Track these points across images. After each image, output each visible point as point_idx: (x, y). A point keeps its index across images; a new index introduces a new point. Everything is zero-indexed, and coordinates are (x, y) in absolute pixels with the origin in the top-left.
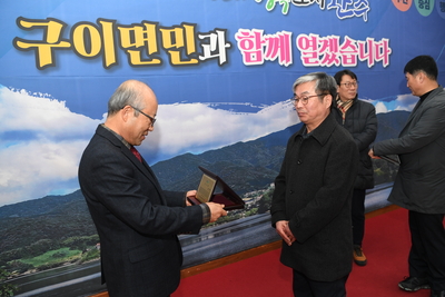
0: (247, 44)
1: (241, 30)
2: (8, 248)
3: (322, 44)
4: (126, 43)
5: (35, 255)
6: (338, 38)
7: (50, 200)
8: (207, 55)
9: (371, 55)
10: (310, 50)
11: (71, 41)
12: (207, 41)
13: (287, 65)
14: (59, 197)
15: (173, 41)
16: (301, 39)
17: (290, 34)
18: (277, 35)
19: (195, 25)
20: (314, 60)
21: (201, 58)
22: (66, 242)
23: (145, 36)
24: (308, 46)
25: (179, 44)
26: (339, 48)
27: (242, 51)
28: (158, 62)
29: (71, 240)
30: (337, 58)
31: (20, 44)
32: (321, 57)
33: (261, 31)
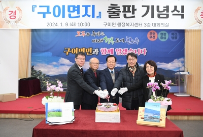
1: (101, 48)
3: (122, 50)
6: (128, 49)
9: (139, 52)
12: (94, 51)
17: (114, 48)
18: (110, 49)
19: (92, 48)
20: (120, 54)
21: (93, 54)
23: (83, 50)
24: (118, 51)
25: (89, 51)
27: (101, 52)
31: (64, 52)
33: (106, 48)
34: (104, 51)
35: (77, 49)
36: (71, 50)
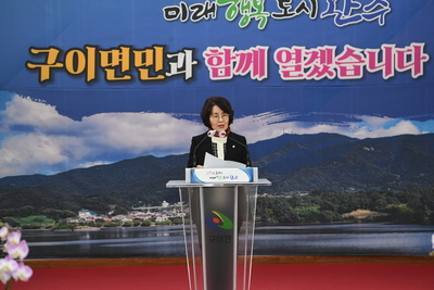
0: (215, 61)
1: (209, 48)
2: (5, 207)
3: (309, 57)
4: (104, 63)
5: (23, 216)
6: (334, 48)
7: (38, 178)
8: (174, 71)
9: (388, 65)
10: (293, 63)
11: (64, 63)
12: (175, 60)
13: (260, 79)
14: (44, 176)
15: (144, 60)
16: (281, 52)
17: (266, 48)
18: (251, 50)
19: (164, 47)
20: (297, 73)
21: (167, 74)
22: (45, 211)
23: (121, 57)
24: (289, 59)
25: (149, 62)
26: (335, 59)
27: (209, 67)
28: (129, 78)
29: (48, 210)
30: (331, 70)
31: (30, 65)
32: (306, 70)
33: (232, 48)
34: (224, 63)
35: (91, 51)
36: (61, 58)
